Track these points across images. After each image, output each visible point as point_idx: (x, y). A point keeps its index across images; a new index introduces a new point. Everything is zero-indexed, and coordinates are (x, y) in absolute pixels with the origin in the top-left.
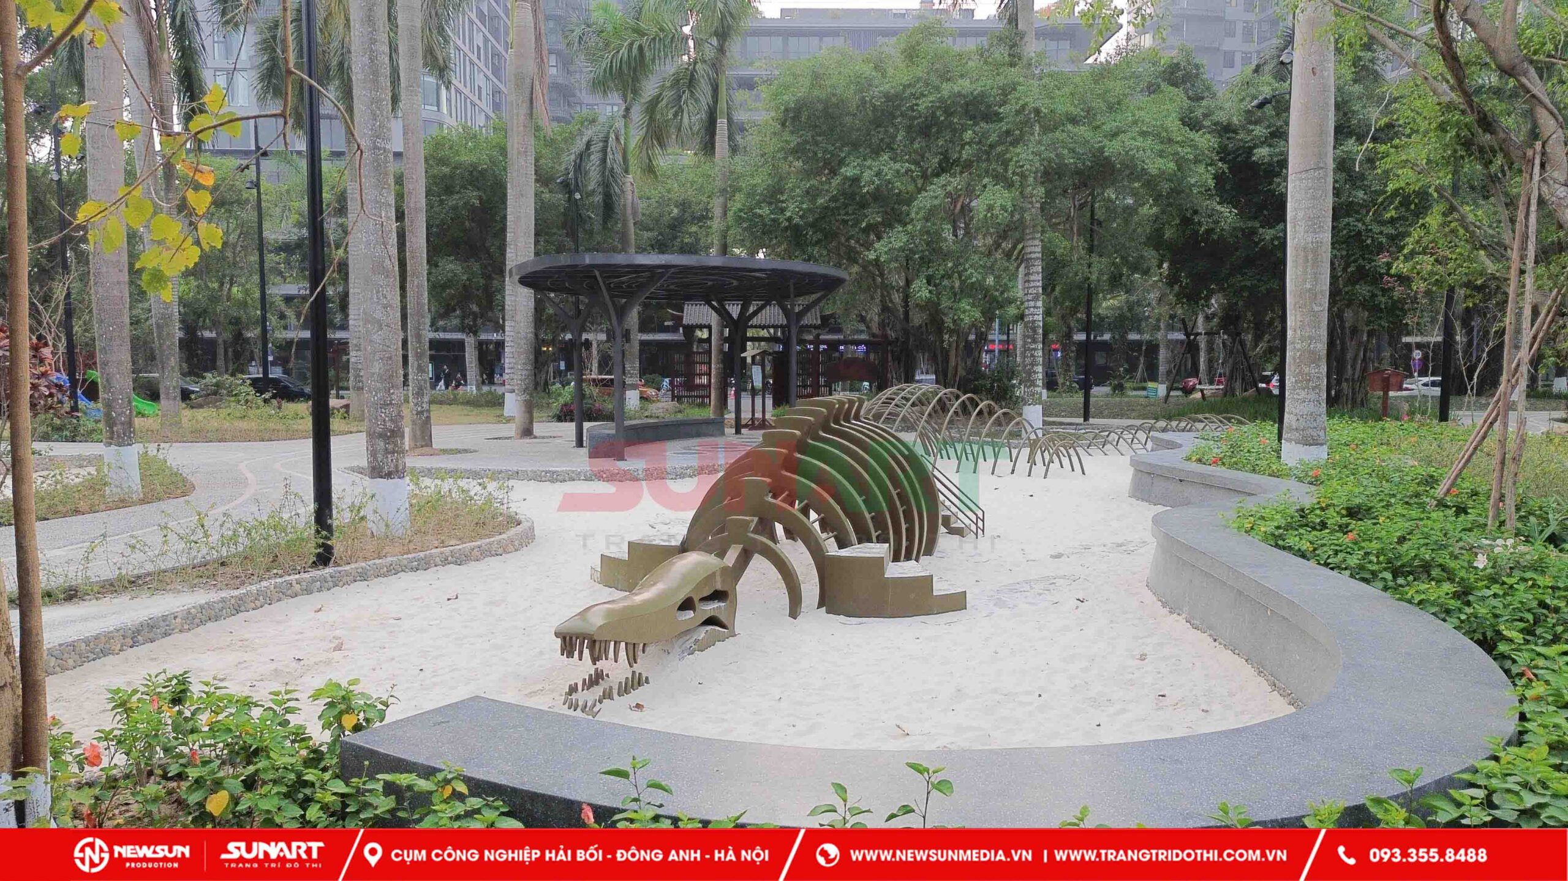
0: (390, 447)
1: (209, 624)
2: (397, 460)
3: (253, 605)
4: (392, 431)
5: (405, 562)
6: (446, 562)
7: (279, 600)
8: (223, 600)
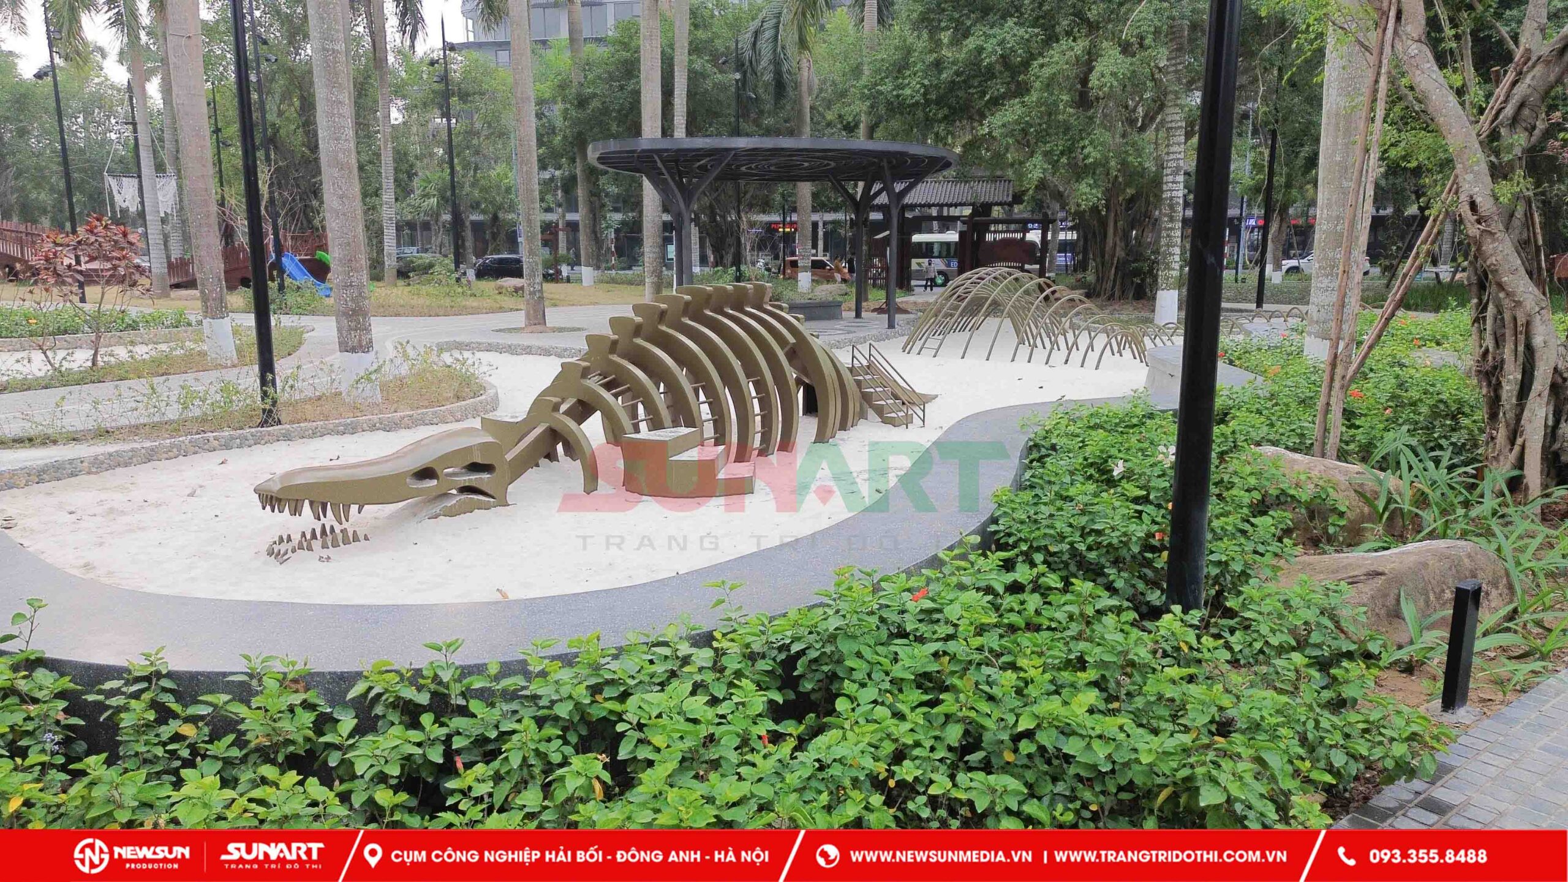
0: (353, 324)
1: (119, 470)
2: (360, 336)
3: (166, 456)
4: (353, 310)
5: (331, 426)
6: (373, 428)
7: (195, 453)
8: (132, 450)
